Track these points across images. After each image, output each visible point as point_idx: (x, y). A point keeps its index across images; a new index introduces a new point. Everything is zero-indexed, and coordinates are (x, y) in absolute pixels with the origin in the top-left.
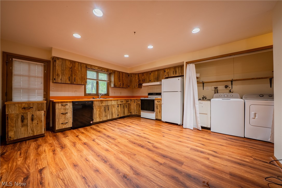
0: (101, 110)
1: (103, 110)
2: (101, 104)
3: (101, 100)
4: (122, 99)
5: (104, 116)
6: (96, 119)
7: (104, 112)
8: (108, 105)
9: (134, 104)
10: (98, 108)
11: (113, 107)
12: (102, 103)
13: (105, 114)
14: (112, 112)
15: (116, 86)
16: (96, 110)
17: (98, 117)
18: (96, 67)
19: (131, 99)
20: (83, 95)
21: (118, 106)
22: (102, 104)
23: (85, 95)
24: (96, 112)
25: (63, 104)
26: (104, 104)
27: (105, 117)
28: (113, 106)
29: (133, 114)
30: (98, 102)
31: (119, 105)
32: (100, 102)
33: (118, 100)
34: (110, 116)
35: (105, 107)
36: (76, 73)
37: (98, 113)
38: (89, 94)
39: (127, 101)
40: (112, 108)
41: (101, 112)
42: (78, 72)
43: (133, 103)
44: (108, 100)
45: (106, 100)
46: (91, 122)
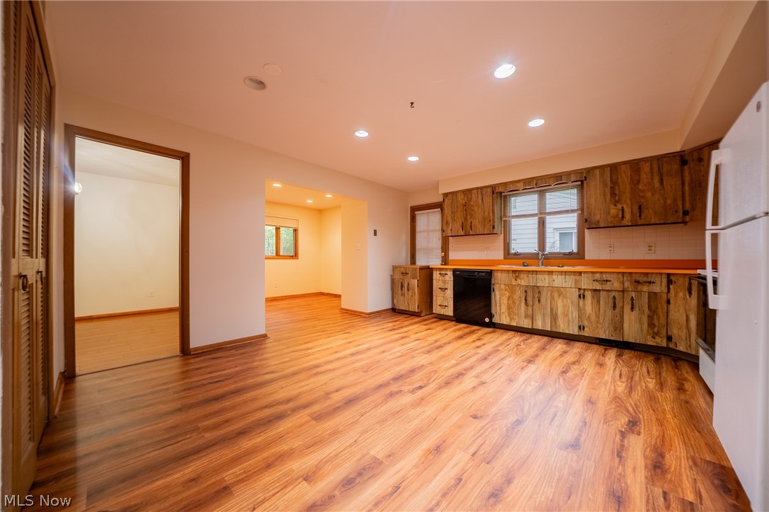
0: (515, 297)
1: (520, 297)
2: (513, 280)
3: (513, 271)
4: (601, 273)
5: (523, 315)
6: (500, 316)
7: (523, 304)
8: (538, 287)
9: (685, 299)
10: (506, 290)
11: (556, 295)
12: (517, 277)
13: (526, 310)
14: (552, 310)
15: (598, 222)
16: (501, 295)
17: (506, 314)
18: (518, 185)
19: (673, 274)
20: (501, 257)
21: (582, 297)
22: (519, 281)
23: (505, 258)
24: (500, 298)
25: (442, 272)
26: (524, 281)
27: (525, 317)
28: (560, 291)
29: (681, 348)
30: (504, 275)
31: (588, 294)
32: (511, 275)
33: (580, 273)
34: (544, 321)
35: (526, 292)
36: (473, 213)
37: (506, 302)
38: (515, 254)
39: (637, 282)
40: (552, 297)
41: (514, 303)
42: (476, 209)
43: (681, 294)
44: (539, 271)
45: (529, 271)
46: (487, 320)
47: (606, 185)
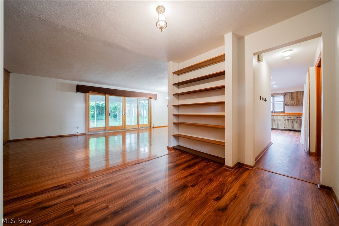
4: (289, 116)
8: (274, 119)
11: (278, 121)
14: (277, 124)
15: (288, 104)
31: (286, 120)
33: (284, 116)
34: (276, 127)
47: (290, 97)
